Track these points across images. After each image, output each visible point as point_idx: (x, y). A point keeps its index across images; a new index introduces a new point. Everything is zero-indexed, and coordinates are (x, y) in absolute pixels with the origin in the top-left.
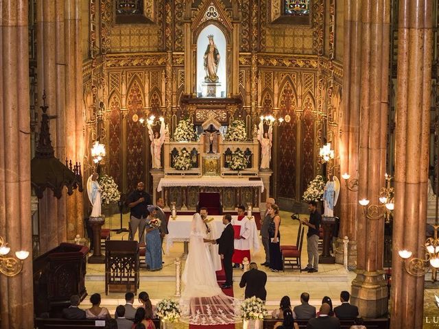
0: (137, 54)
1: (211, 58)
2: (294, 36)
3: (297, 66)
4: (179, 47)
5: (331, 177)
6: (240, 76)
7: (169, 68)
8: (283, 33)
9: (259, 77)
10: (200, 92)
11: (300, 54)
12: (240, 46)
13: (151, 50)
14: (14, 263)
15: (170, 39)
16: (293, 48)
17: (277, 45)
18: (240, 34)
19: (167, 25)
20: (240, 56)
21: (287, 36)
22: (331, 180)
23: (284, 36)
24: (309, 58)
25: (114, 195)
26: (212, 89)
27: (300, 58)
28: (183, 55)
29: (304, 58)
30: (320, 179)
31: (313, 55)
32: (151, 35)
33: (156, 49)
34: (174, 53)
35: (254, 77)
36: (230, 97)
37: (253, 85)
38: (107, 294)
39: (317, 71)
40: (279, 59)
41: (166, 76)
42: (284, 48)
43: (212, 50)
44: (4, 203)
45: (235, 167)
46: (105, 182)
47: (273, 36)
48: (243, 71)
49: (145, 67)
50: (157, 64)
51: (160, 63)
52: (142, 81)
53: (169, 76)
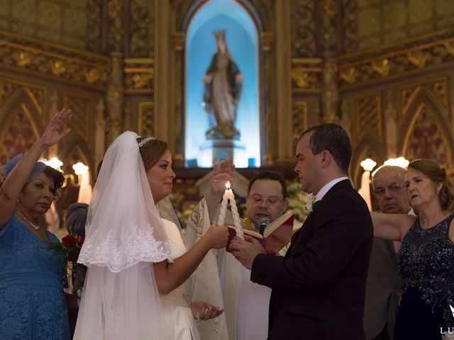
1: (221, 85)
4: (139, 49)
6: (295, 116)
7: (114, 96)
9: (345, 116)
12: (293, 46)
15: (118, 23)
16: (435, 18)
17: (388, 26)
18: (292, 17)
20: (294, 66)
26: (224, 153)
28: (151, 66)
33: (81, 43)
34: (128, 61)
36: (270, 163)
41: (106, 115)
42: (407, 26)
43: (222, 64)
48: (303, 104)
49: (49, 78)
50: (84, 79)
51: (92, 76)
52: (40, 111)
53: (115, 114)
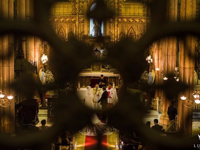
0: (62, 16)
2: (134, 8)
3: (136, 22)
4: (81, 13)
5: (151, 70)
6: (110, 26)
7: (77, 23)
8: (129, 7)
9: (119, 27)
10: (91, 34)
11: (137, 16)
13: (69, 14)
14: (6, 101)
15: (78, 9)
16: (134, 13)
17: (127, 12)
19: (76, 3)
21: (131, 8)
22: (151, 72)
23: (130, 8)
24: (141, 18)
25: (51, 79)
27: (137, 18)
29: (139, 18)
30: (146, 72)
31: (143, 16)
32: (69, 7)
33: (71, 14)
34: (79, 16)
35: (116, 27)
36: (105, 36)
37: (116, 31)
38: (48, 122)
39: (145, 24)
40: (128, 19)
41: (76, 26)
42: (130, 13)
44: (2, 76)
45: (107, 68)
46: (47, 74)
47: (124, 8)
48: (111, 24)
49: (66, 22)
50: (72, 20)
51: (73, 20)
52: (64, 28)
53: (77, 26)
